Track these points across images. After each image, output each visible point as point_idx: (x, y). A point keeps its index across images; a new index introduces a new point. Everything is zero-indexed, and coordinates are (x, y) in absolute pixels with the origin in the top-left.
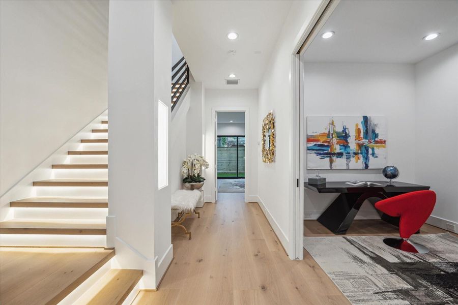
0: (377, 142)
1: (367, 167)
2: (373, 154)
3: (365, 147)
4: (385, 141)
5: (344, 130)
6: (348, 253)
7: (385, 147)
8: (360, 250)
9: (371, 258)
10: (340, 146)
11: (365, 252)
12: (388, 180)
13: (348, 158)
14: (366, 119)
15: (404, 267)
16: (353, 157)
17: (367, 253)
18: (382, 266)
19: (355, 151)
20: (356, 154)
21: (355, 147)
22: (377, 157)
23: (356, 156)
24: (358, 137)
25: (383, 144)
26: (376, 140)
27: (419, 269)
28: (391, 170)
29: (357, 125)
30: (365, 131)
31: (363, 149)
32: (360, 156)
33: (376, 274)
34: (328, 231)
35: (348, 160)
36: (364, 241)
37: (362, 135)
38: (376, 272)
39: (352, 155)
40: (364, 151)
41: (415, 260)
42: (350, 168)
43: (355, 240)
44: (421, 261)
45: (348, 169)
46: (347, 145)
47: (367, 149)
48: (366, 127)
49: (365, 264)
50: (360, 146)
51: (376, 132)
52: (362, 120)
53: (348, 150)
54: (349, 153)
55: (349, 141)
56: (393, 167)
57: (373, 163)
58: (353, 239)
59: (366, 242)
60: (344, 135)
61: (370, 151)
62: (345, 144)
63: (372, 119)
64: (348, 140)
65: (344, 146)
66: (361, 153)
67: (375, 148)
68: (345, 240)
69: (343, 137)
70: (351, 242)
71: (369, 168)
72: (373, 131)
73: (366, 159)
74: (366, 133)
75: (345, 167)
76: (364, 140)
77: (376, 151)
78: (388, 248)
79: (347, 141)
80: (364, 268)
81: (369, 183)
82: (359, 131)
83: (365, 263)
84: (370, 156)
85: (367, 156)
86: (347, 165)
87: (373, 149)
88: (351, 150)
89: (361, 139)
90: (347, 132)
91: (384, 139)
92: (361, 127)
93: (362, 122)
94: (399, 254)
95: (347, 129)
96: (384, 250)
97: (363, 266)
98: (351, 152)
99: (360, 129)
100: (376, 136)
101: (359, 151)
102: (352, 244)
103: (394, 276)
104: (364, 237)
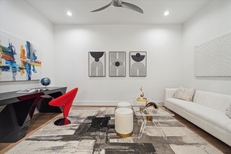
0: (36, 62)
1: (30, 79)
2: (34, 70)
3: (29, 65)
4: (41, 63)
5: (10, 47)
6: (45, 149)
7: (40, 66)
8: (50, 140)
9: (62, 140)
10: (6, 60)
11: (54, 139)
12: (45, 86)
13: (14, 72)
14: (28, 44)
15: (79, 132)
16: (19, 71)
17: (56, 139)
18: (73, 140)
19: (21, 66)
20: (21, 69)
21: (21, 63)
22: (36, 72)
23: (21, 71)
24: (23, 56)
25: (40, 64)
26: (36, 60)
27: (84, 129)
28: (47, 80)
29: (22, 47)
30: (28, 53)
31: (27, 66)
32: (25, 71)
33: (76, 148)
34: (13, 144)
35: (14, 73)
36: (44, 132)
37: (26, 55)
38: (75, 147)
39: (18, 69)
40: (27, 67)
41: (78, 125)
42: (16, 80)
43: (38, 136)
44: (80, 124)
45: (15, 81)
46: (13, 60)
47: (30, 66)
48: (29, 50)
49: (65, 148)
50: (25, 63)
51: (36, 55)
52: (26, 44)
53: (14, 65)
54: (16, 68)
55: (15, 58)
56: (48, 78)
57: (34, 76)
58: (35, 136)
59: (46, 131)
60: (10, 51)
61: (32, 68)
62: (12, 59)
63: (33, 46)
64: (15, 56)
65: (10, 60)
66: (26, 69)
67: (35, 66)
68: (30, 141)
69: (10, 53)
70: (37, 139)
71: (31, 80)
72: (34, 55)
73: (29, 73)
74: (29, 54)
75: (12, 80)
76: (28, 59)
77: (36, 68)
78: (62, 127)
79: (13, 57)
80: (67, 151)
81: (39, 90)
82: (23, 51)
83: (63, 147)
84: (32, 71)
85: (30, 71)
86: (14, 77)
87: (34, 67)
88: (17, 65)
89: (26, 58)
90: (14, 50)
91: (40, 61)
92: (25, 48)
93: (26, 45)
94: (70, 127)
95: (13, 46)
96: (62, 130)
97: (65, 150)
98: (17, 67)
99: (24, 50)
100: (36, 58)
101: (24, 67)
102: (39, 140)
103: (83, 141)
104: (41, 130)
